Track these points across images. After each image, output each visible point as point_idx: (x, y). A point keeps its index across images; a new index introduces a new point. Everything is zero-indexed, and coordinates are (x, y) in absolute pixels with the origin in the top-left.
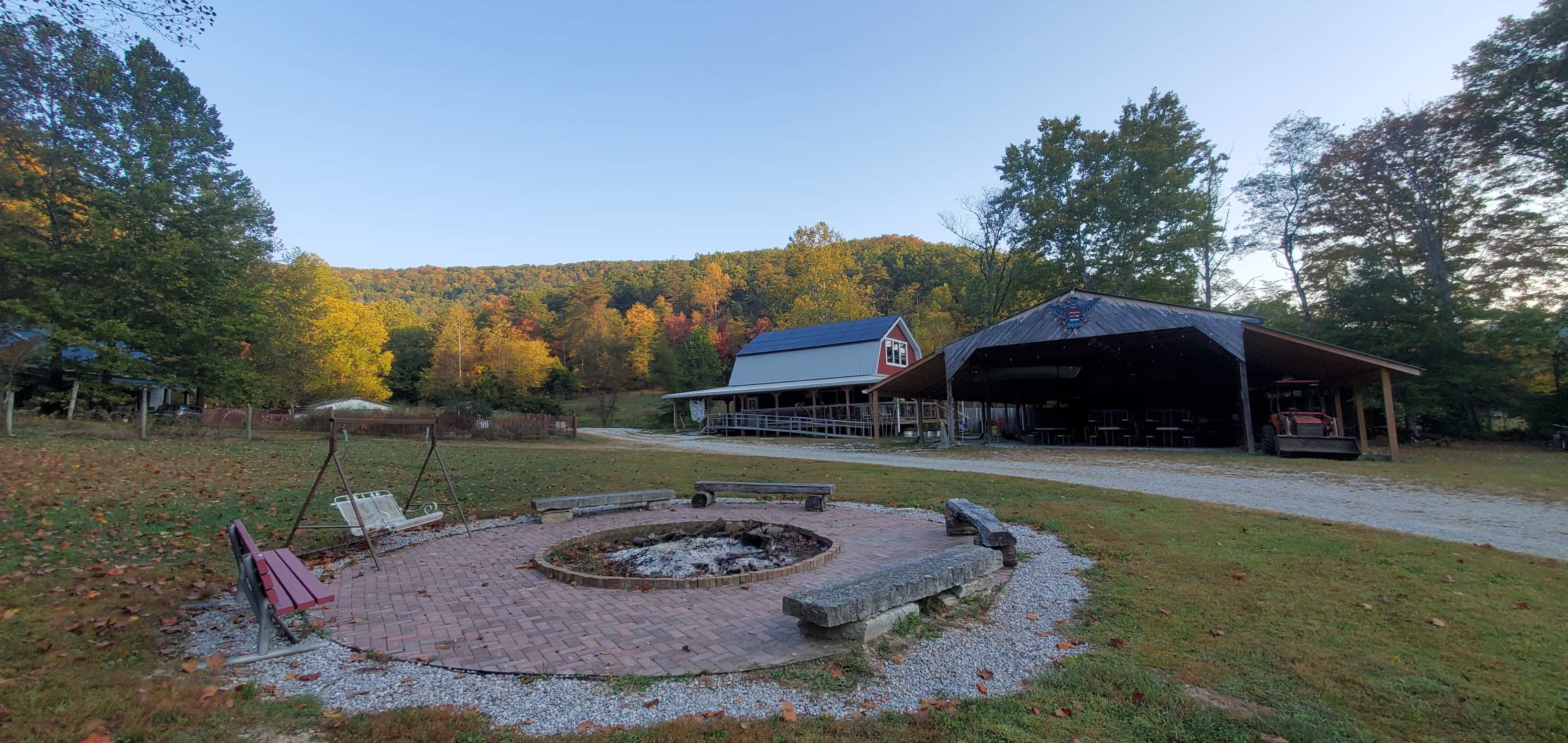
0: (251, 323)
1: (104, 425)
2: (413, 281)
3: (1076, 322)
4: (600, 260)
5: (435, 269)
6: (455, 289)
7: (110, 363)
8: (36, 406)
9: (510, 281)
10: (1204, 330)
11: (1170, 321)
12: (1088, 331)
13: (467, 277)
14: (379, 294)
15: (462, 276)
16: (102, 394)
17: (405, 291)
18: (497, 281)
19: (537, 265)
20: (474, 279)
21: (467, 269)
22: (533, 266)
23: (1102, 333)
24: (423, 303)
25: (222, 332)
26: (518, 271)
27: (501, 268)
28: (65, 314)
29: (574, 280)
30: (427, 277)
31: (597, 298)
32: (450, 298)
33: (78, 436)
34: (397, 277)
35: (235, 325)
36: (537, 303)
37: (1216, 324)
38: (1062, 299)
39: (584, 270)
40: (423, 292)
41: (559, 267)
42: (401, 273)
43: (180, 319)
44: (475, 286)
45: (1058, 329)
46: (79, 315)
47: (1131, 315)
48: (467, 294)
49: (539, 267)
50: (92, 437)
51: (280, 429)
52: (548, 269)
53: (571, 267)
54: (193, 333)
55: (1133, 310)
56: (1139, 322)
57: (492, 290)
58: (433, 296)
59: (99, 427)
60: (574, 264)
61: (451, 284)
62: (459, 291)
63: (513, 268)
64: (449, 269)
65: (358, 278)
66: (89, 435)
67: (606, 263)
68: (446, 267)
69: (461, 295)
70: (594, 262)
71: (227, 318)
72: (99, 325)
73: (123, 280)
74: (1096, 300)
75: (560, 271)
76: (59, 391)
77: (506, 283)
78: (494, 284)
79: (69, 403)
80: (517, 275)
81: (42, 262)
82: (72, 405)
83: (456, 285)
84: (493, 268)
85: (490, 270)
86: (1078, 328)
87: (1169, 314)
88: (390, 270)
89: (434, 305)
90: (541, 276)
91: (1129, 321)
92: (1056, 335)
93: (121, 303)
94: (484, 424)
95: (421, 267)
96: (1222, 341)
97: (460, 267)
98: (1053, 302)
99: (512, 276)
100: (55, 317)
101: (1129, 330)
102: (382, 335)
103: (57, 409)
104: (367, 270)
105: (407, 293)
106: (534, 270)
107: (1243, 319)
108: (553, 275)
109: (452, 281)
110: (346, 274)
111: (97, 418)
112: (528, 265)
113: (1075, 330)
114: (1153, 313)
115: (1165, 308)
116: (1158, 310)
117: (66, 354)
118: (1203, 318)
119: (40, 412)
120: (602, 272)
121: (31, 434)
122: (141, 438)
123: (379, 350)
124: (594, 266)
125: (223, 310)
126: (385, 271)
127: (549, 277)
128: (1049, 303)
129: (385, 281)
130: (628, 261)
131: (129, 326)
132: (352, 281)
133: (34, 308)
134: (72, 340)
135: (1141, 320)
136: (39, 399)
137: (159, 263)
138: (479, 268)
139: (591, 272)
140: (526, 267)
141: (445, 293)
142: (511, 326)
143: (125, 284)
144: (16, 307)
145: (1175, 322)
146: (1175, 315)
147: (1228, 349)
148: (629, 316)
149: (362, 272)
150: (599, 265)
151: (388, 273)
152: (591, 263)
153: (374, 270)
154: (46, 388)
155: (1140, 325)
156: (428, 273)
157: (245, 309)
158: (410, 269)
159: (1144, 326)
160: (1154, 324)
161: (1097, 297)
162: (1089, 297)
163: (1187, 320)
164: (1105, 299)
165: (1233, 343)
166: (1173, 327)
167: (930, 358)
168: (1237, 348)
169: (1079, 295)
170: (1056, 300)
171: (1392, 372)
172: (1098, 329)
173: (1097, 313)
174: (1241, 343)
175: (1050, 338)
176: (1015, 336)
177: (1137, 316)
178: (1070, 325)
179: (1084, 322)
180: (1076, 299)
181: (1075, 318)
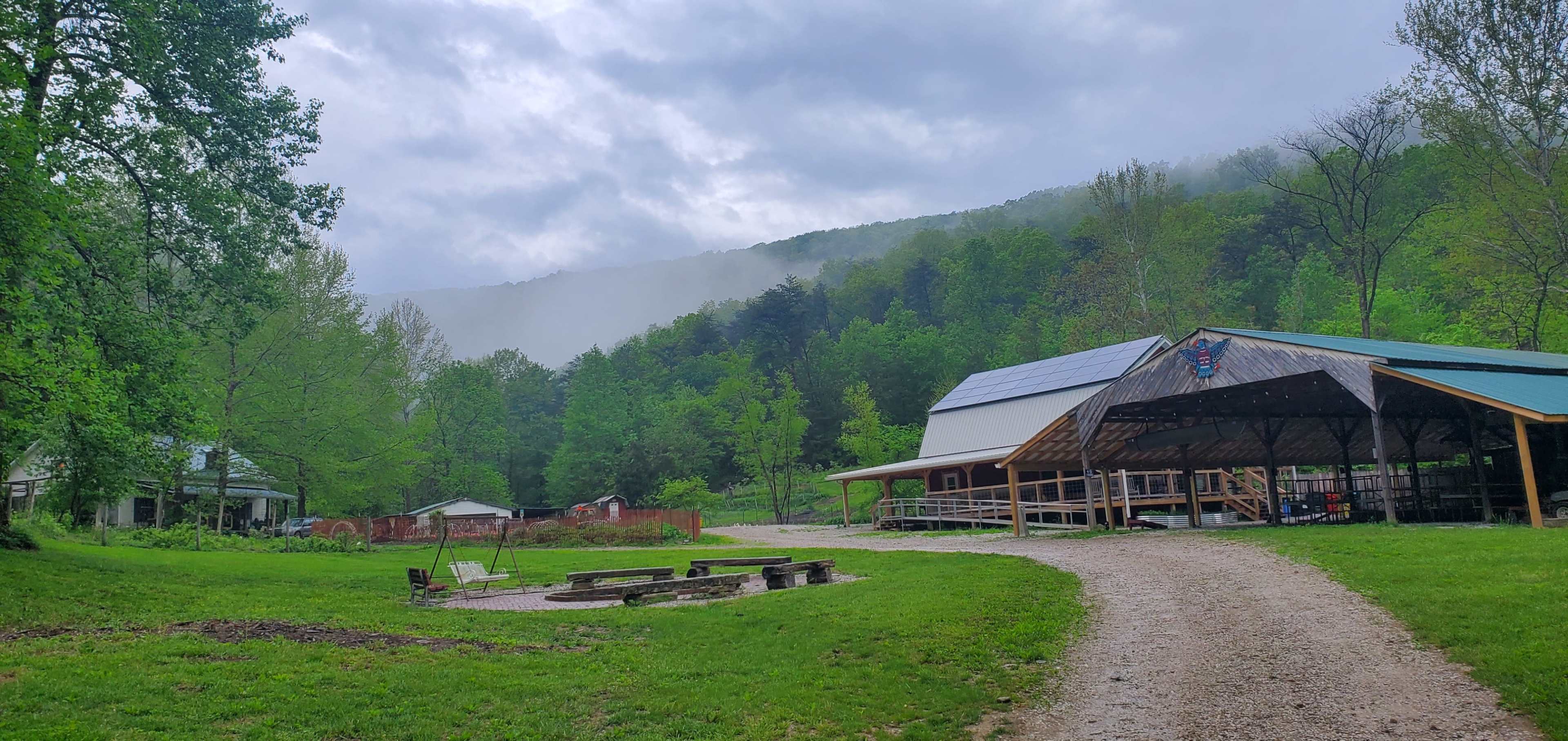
3: (1207, 370)
10: (1334, 374)
11: (1300, 365)
12: (1220, 382)
23: (1234, 383)
37: (1344, 366)
38: (1192, 341)
45: (1191, 378)
47: (1262, 359)
55: (1263, 352)
56: (1270, 367)
74: (1225, 341)
86: (1209, 377)
87: (1298, 356)
91: (1260, 366)
92: (1187, 387)
96: (1352, 387)
98: (1183, 346)
101: (1260, 377)
107: (1371, 359)
113: (1207, 380)
114: (1282, 355)
115: (1294, 348)
116: (1288, 351)
118: (1332, 360)
128: (1179, 347)
135: (1272, 365)
145: (1305, 366)
146: (1304, 357)
147: (1359, 397)
155: (1270, 371)
159: (1275, 371)
160: (1285, 369)
161: (1226, 337)
162: (1219, 338)
163: (1316, 362)
164: (1234, 340)
165: (1362, 389)
166: (1302, 371)
167: (1062, 421)
168: (1366, 395)
169: (1208, 336)
170: (1185, 343)
171: (1522, 418)
172: (1230, 377)
173: (1228, 357)
174: (1371, 389)
175: (1182, 392)
176: (1147, 390)
177: (1267, 360)
178: (1201, 374)
179: (1215, 369)
180: (1205, 340)
181: (1205, 364)
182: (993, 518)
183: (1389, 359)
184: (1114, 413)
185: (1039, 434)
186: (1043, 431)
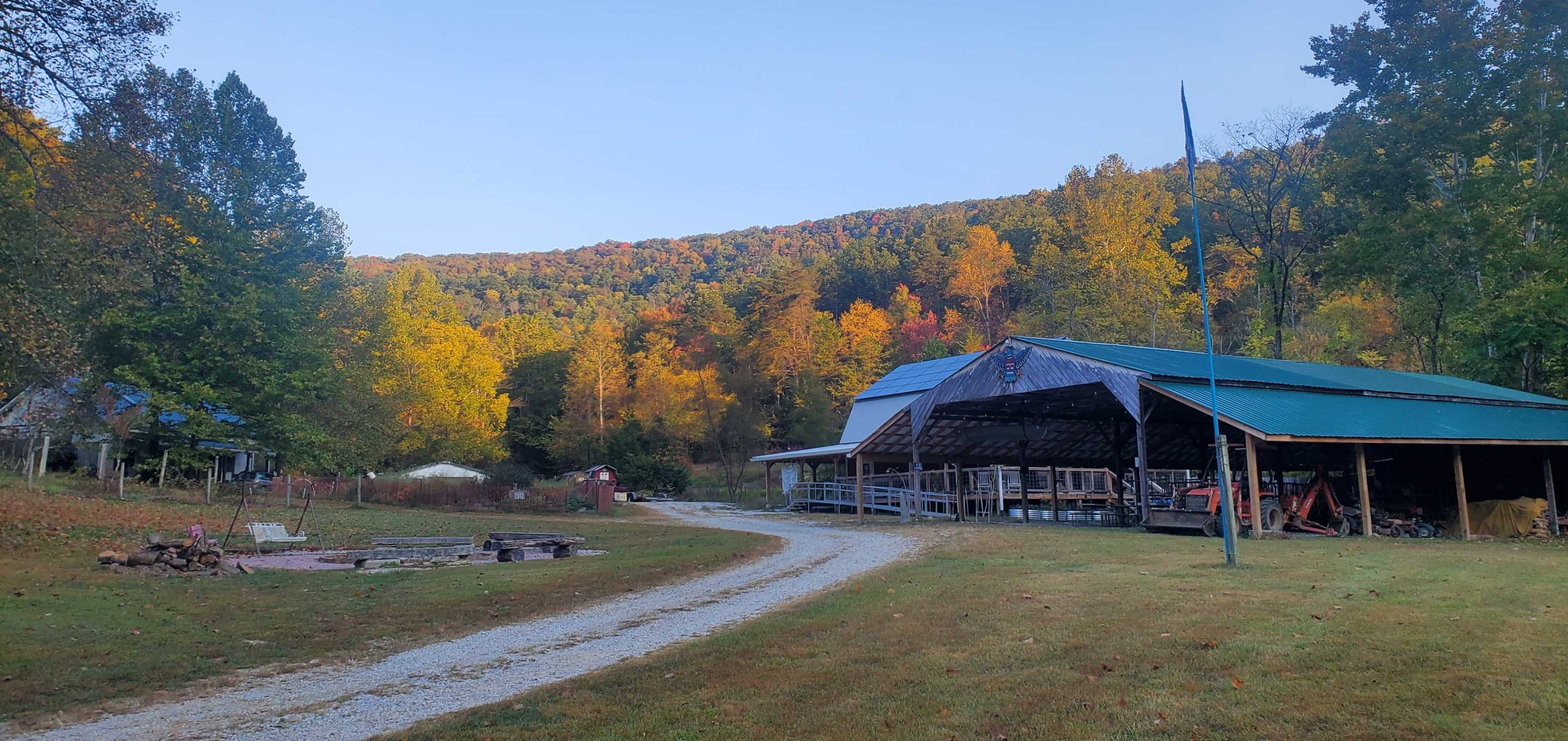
0: (319, 378)
1: (184, 492)
2: (587, 268)
3: (1011, 375)
4: (873, 209)
5: (618, 246)
6: (647, 277)
7: (195, 427)
8: (138, 473)
9: (728, 258)
10: (1108, 385)
11: (1084, 376)
12: (1022, 387)
13: (664, 256)
14: (539, 292)
15: (657, 254)
16: (188, 460)
17: (576, 285)
18: (708, 260)
19: (770, 227)
20: (674, 259)
21: (664, 242)
22: (765, 231)
23: (1033, 389)
24: (600, 303)
25: (292, 390)
26: (740, 240)
27: (714, 237)
28: (162, 377)
29: (828, 249)
30: (607, 259)
31: (794, 297)
32: (639, 293)
33: (164, 500)
34: (565, 263)
35: (303, 381)
36: (720, 306)
37: (1117, 379)
38: (1002, 348)
39: (844, 230)
40: (601, 286)
41: (804, 228)
42: (571, 257)
43: (256, 376)
44: (675, 270)
45: (999, 383)
46: (172, 379)
47: (1055, 369)
48: (664, 284)
49: (774, 231)
50: (173, 501)
51: (328, 499)
52: (787, 232)
53: (824, 226)
54: (266, 392)
55: (1056, 362)
56: (1060, 376)
57: (701, 276)
58: (614, 290)
59: (180, 493)
60: (829, 221)
61: (641, 269)
62: (652, 280)
63: (733, 235)
64: (639, 245)
65: (511, 269)
66: (172, 500)
67: (881, 213)
68: (634, 241)
69: (655, 287)
70: (862, 213)
71: (297, 374)
72: (187, 388)
73: (207, 341)
74: (1028, 349)
75: (806, 234)
76: (156, 457)
77: (721, 262)
78: (703, 266)
79: (160, 471)
80: (738, 247)
81: (144, 326)
82: (163, 474)
83: (649, 270)
84: (703, 238)
85: (697, 242)
87: (1083, 367)
88: (555, 253)
89: (616, 306)
90: (776, 245)
91: (1053, 374)
92: (996, 391)
93: (205, 364)
94: (519, 495)
95: (599, 245)
96: (1122, 399)
97: (654, 240)
98: (995, 352)
99: (731, 250)
100: (154, 383)
101: (1053, 385)
102: (496, 372)
103: (150, 476)
104: (525, 255)
105: (579, 288)
106: (765, 237)
107: (1138, 374)
108: (794, 242)
109: (642, 264)
110: (495, 264)
111: (182, 486)
112: (756, 228)
113: (1011, 385)
114: (1071, 366)
115: (1080, 360)
116: (1075, 363)
117: (163, 418)
118: (1108, 372)
119: (140, 480)
120: (875, 230)
121: (135, 498)
122: (206, 503)
123: (493, 392)
124: (861, 220)
125: (295, 363)
126: (549, 254)
127: (788, 246)
128: (992, 353)
129: (548, 271)
130: (920, 207)
131: (212, 387)
132: (504, 273)
133: (138, 373)
134: (166, 405)
135: (1063, 374)
136: (140, 466)
137: (236, 319)
138: (683, 240)
139: (856, 231)
140: (751, 233)
141: (633, 285)
142: (675, 346)
143: (209, 344)
144: (125, 373)
145: (1088, 377)
146: (1087, 368)
147: (1128, 409)
148: (844, 324)
149: (517, 258)
150: (869, 218)
151: (552, 258)
152: (857, 215)
153: (534, 254)
154: (146, 455)
155: (1061, 380)
156: (609, 253)
157: (314, 361)
158: (584, 249)
159: (1064, 380)
160: (1072, 379)
161: (1029, 346)
162: (1023, 347)
163: (1096, 373)
164: (1035, 349)
165: (1131, 402)
166: (1085, 382)
167: (899, 416)
168: (1133, 407)
169: (1015, 344)
170: (997, 349)
171: (1252, 437)
172: (1030, 384)
173: (1029, 364)
174: (1138, 401)
175: (992, 394)
176: (965, 392)
177: (1058, 369)
178: (1007, 379)
179: (1017, 376)
180: (1011, 348)
181: (1010, 370)
182: (887, 504)
183: (1153, 375)
184: (941, 412)
185: (881, 428)
186: (885, 425)
